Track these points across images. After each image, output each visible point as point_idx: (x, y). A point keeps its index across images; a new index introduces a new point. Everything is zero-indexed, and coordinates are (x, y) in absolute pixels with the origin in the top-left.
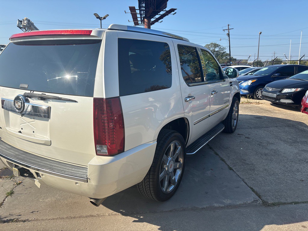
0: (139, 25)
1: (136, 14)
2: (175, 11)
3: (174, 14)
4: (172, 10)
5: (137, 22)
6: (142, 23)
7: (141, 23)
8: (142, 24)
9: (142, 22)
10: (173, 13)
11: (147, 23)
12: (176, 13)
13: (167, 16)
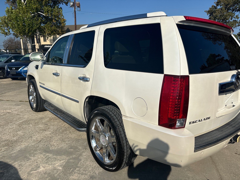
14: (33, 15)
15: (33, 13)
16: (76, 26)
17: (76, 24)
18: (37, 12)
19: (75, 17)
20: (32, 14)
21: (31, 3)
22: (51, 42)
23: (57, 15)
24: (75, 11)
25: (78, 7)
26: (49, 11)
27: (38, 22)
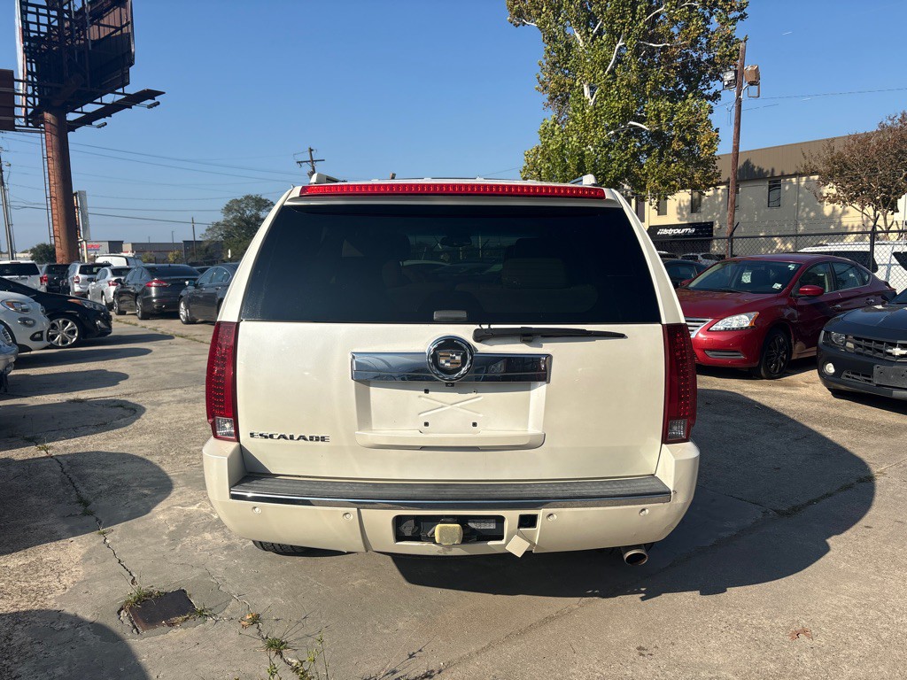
0: (16, 130)
1: (14, 94)
2: (157, 99)
3: (150, 107)
4: (150, 94)
5: (11, 119)
6: (30, 124)
7: (24, 124)
8: (27, 126)
9: (27, 122)
10: (150, 102)
11: (53, 127)
12: (158, 103)
13: (127, 109)
14: (612, 132)
15: (614, 126)
16: (738, 154)
17: (736, 148)
18: (624, 122)
19: (738, 125)
20: (611, 130)
21: (610, 95)
22: (683, 215)
23: (688, 122)
24: (739, 101)
25: (751, 84)
26: (662, 115)
27: (626, 154)
